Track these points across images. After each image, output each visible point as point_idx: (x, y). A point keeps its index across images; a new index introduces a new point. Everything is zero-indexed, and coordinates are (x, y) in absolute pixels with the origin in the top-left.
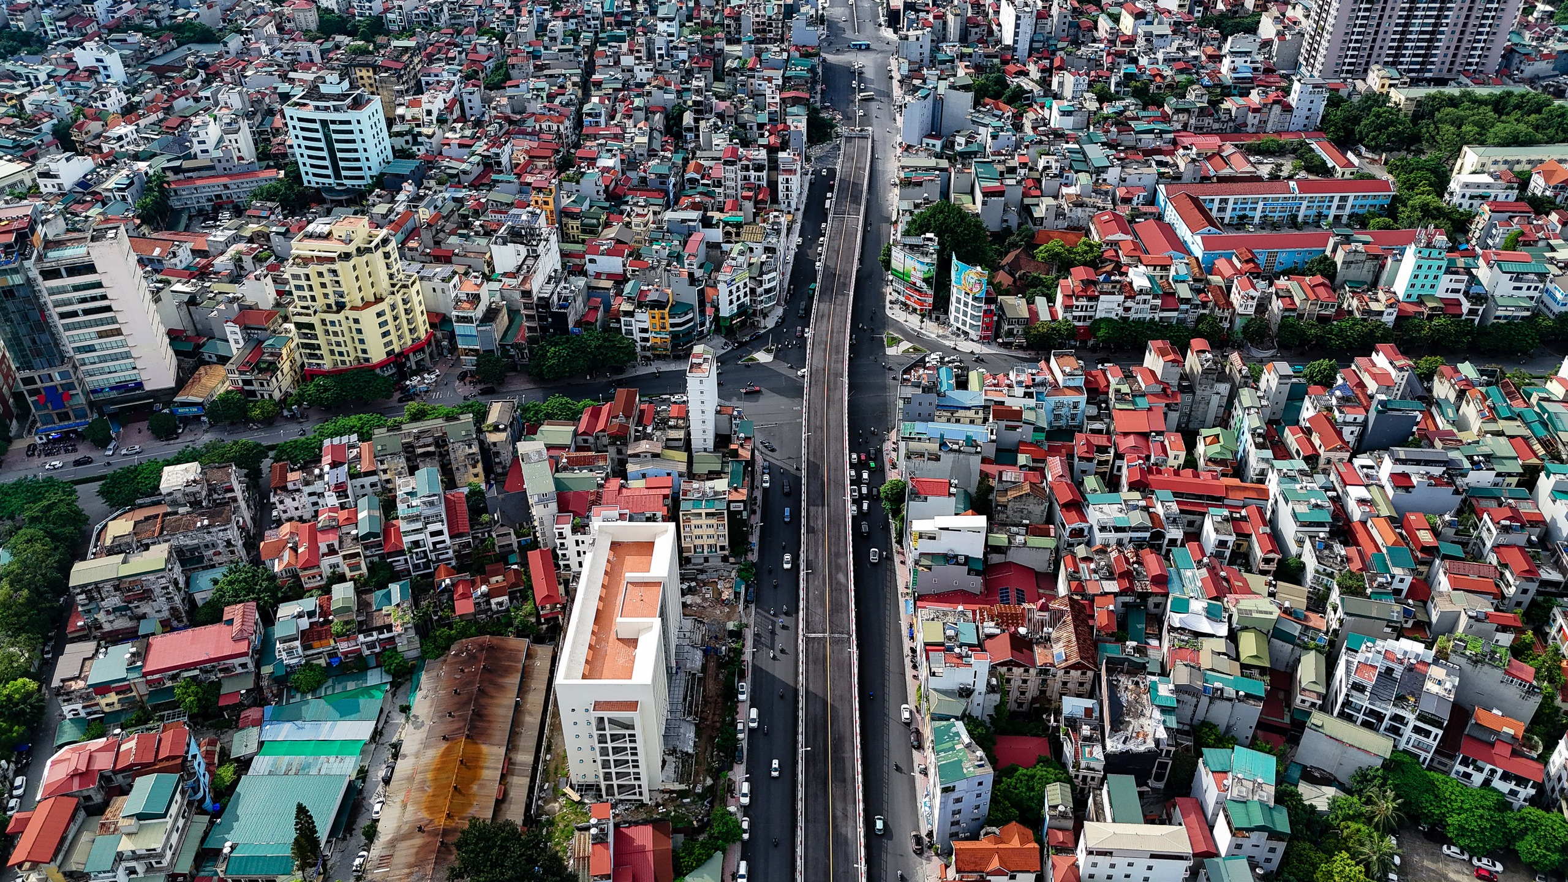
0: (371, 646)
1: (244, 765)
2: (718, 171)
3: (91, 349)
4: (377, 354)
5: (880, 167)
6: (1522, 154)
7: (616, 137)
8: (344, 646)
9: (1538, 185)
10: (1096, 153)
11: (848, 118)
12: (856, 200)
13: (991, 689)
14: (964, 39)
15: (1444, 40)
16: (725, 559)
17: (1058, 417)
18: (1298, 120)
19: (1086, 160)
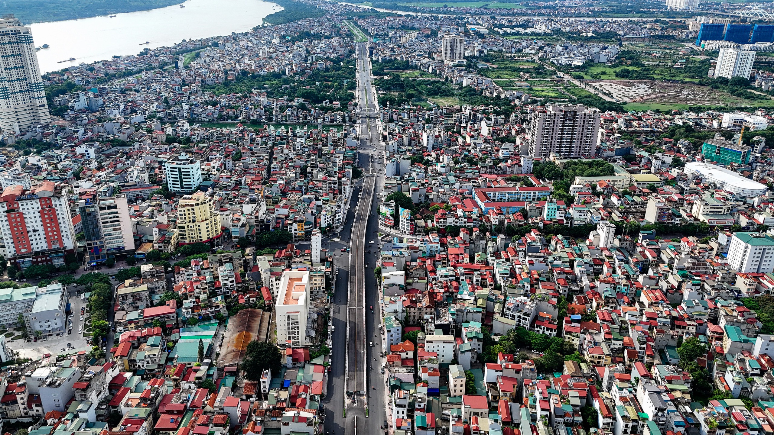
0: (212, 313)
1: (175, 342)
2: (320, 185)
3: (110, 235)
4: (205, 238)
5: (378, 185)
6: (594, 179)
7: (283, 175)
8: (204, 312)
9: (599, 189)
10: (452, 179)
11: (367, 170)
12: (369, 194)
13: (403, 311)
14: (410, 145)
15: (575, 144)
16: (324, 292)
17: (431, 251)
18: (524, 170)
19: (448, 181)
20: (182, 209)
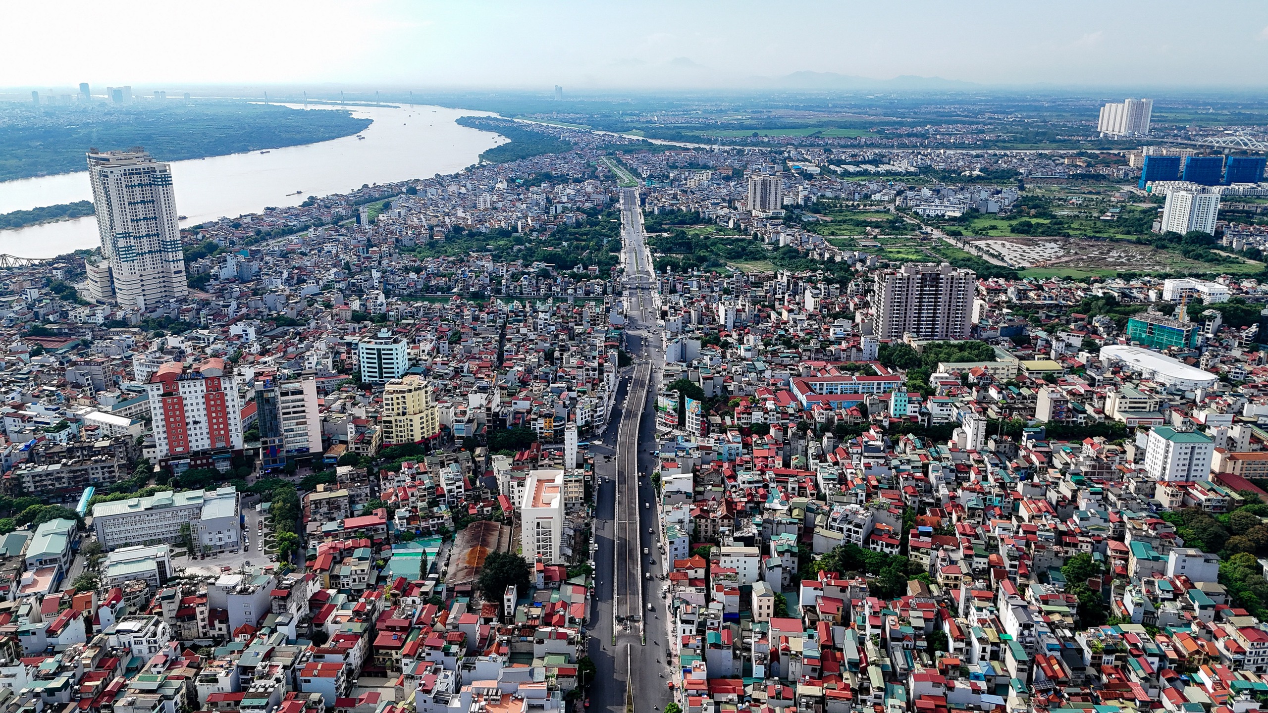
0: (433, 526)
1: (386, 560)
2: (574, 372)
3: (292, 430)
4: (418, 438)
5: (655, 375)
6: (966, 366)
7: (521, 359)
8: (423, 524)
9: (971, 378)
10: (760, 365)
11: (639, 357)
12: (643, 386)
13: (691, 521)
14: (700, 323)
15: (940, 321)
16: (582, 504)
17: (730, 454)
18: (866, 355)
19: (755, 368)
20: (390, 396)
